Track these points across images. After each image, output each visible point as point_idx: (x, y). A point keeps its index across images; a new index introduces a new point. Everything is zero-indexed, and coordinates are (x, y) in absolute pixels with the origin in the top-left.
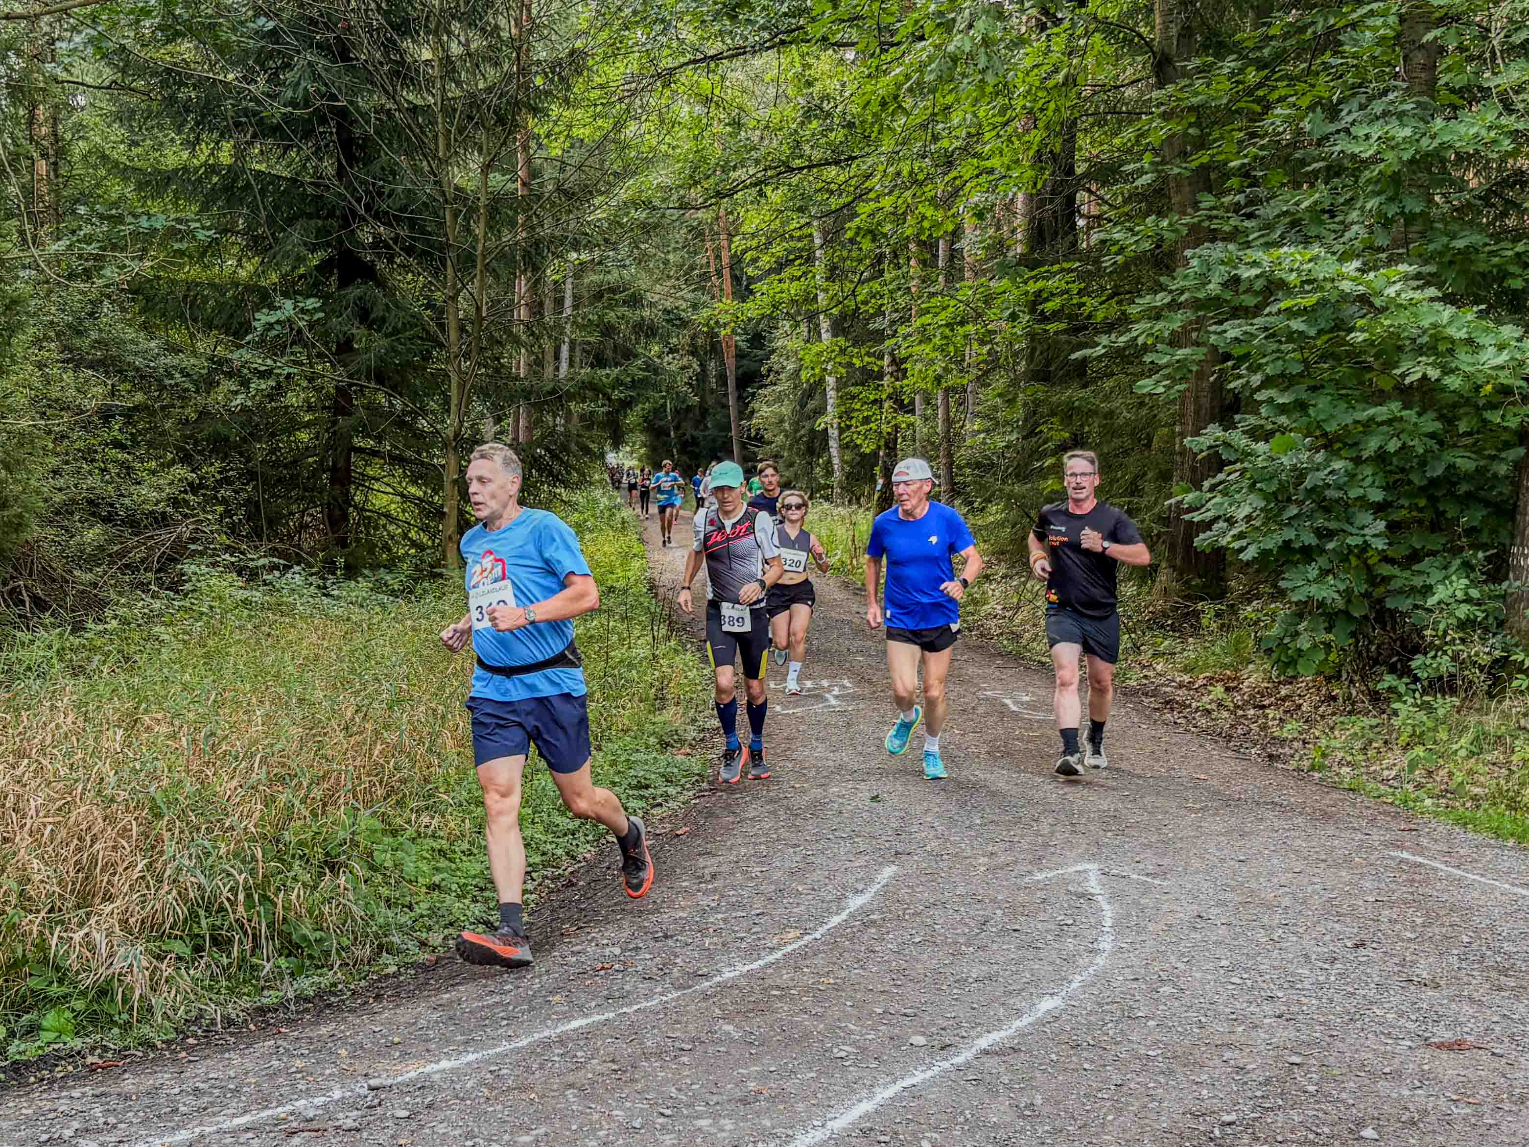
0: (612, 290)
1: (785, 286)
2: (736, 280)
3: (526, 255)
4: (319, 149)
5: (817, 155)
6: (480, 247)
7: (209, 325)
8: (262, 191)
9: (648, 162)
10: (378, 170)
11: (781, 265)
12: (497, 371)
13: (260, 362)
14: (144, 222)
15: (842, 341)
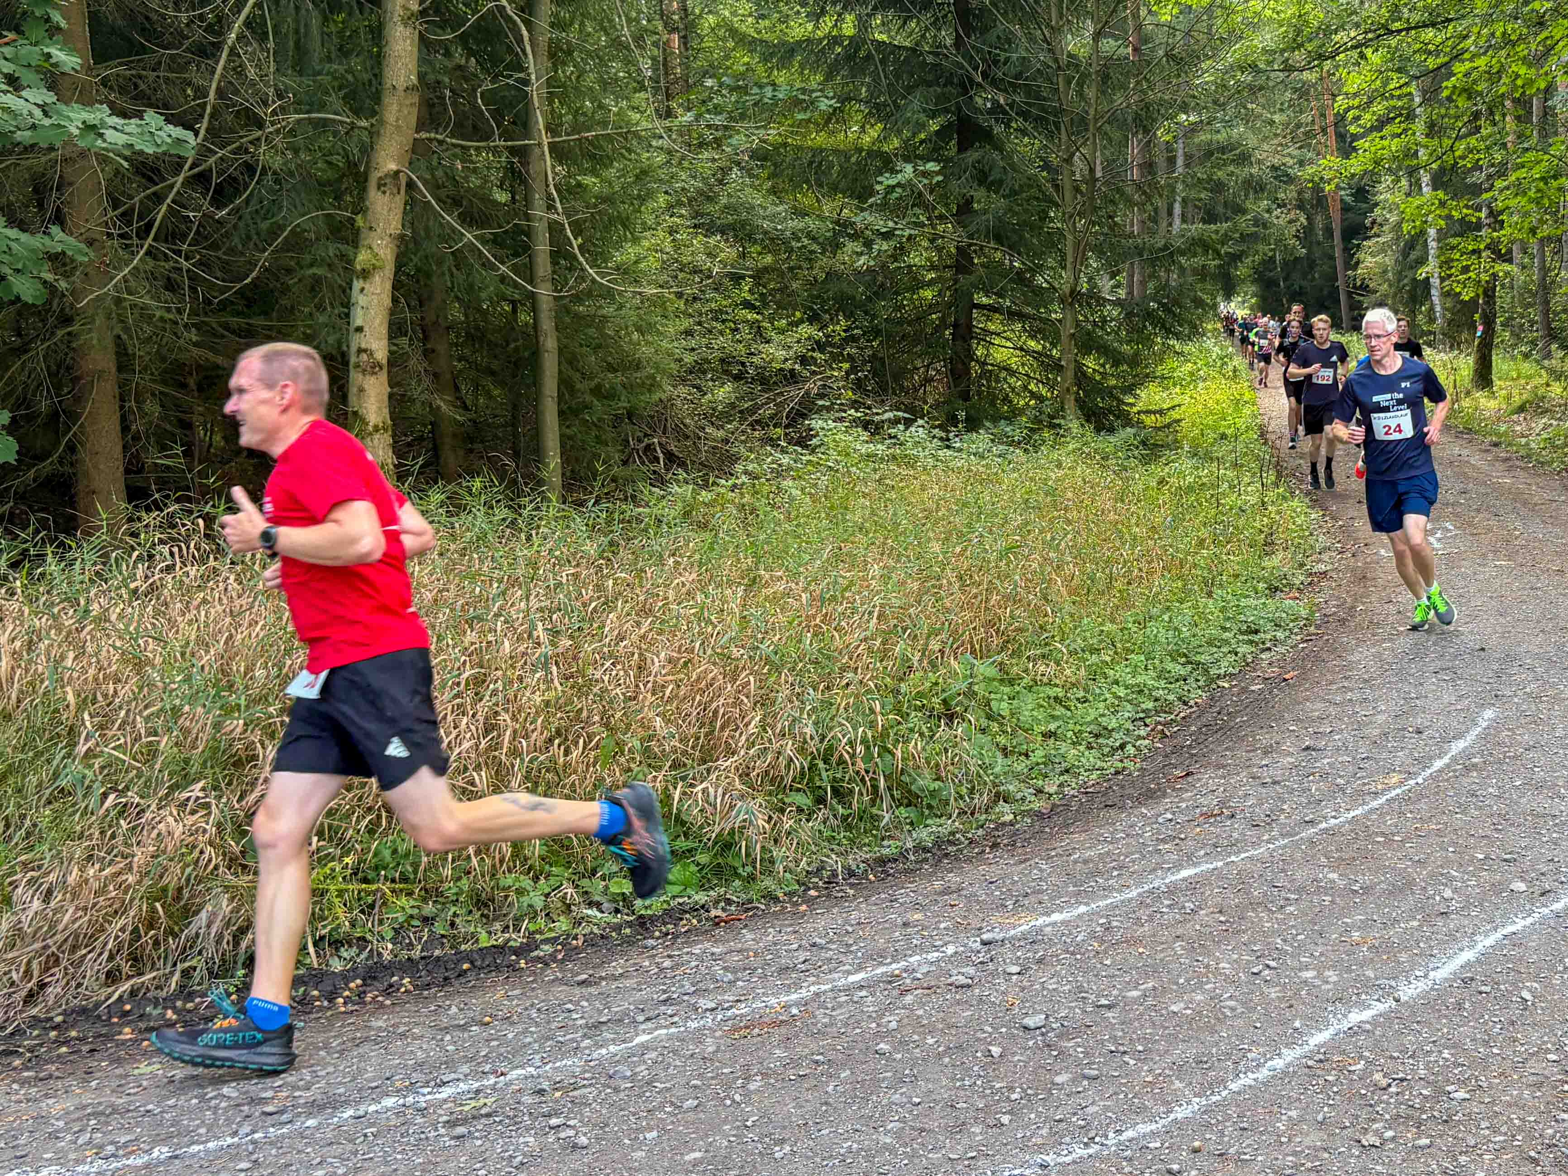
0: (1223, 150)
1: (1385, 143)
2: (1341, 137)
3: (1137, 118)
4: (937, 19)
5: (1415, 18)
6: (1092, 112)
7: (834, 189)
8: (883, 61)
9: (1255, 27)
10: (994, 39)
11: (1381, 123)
12: (1111, 228)
13: (881, 224)
14: (768, 91)
15: (1441, 194)
